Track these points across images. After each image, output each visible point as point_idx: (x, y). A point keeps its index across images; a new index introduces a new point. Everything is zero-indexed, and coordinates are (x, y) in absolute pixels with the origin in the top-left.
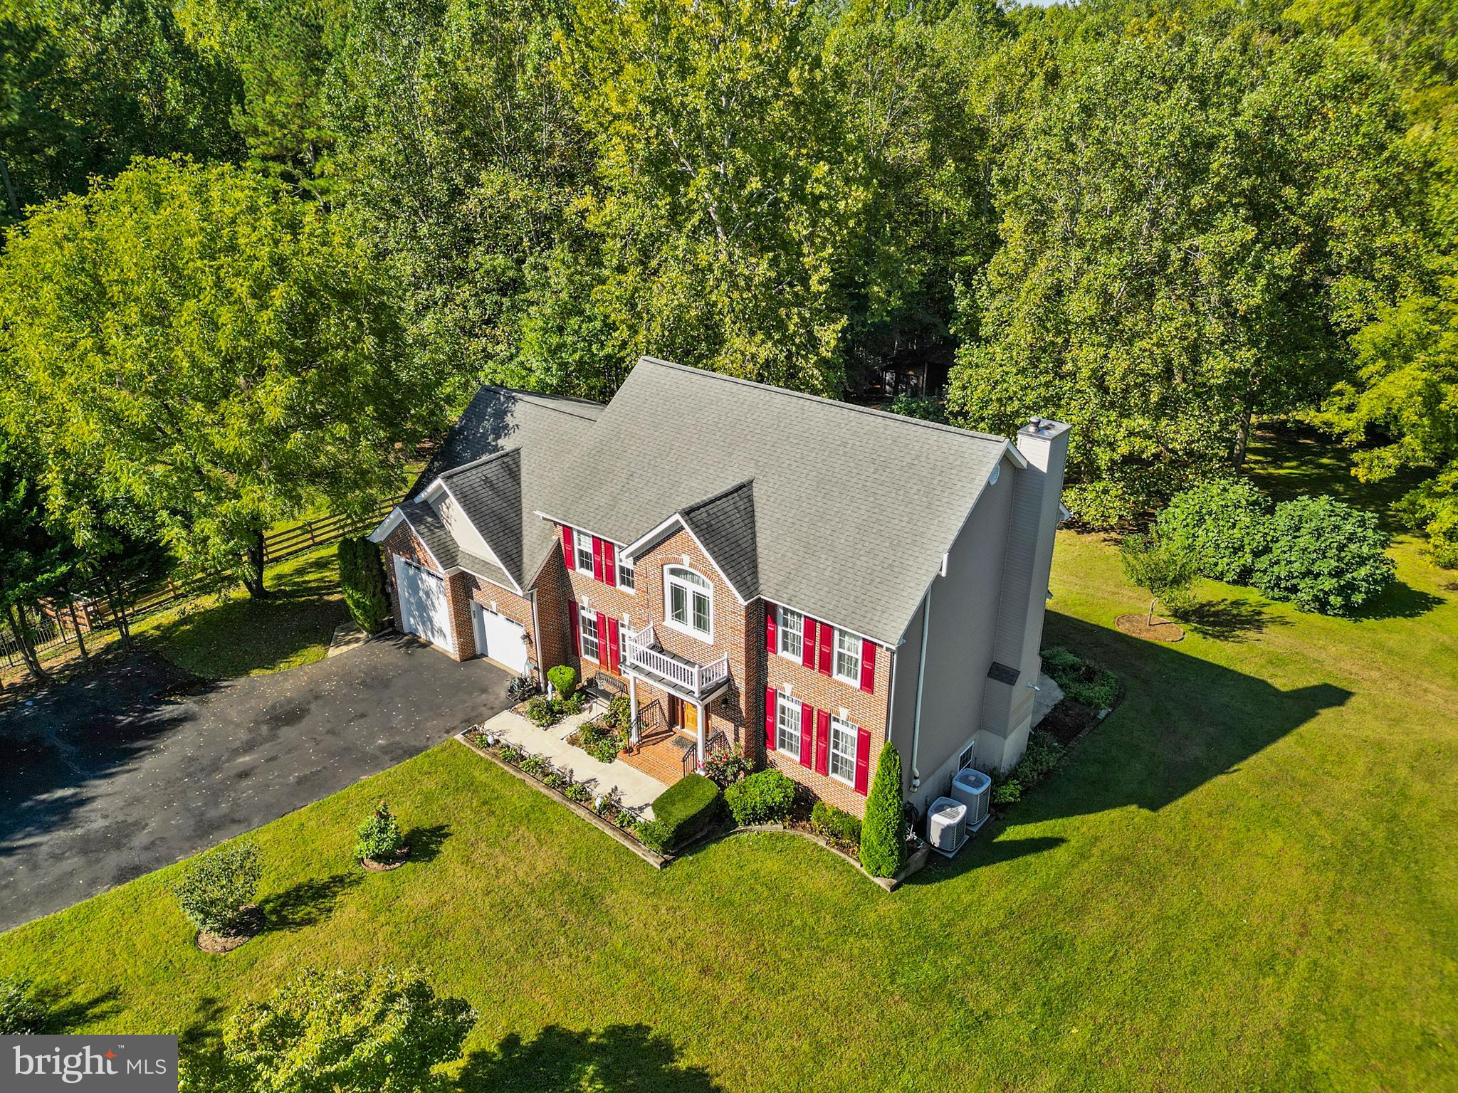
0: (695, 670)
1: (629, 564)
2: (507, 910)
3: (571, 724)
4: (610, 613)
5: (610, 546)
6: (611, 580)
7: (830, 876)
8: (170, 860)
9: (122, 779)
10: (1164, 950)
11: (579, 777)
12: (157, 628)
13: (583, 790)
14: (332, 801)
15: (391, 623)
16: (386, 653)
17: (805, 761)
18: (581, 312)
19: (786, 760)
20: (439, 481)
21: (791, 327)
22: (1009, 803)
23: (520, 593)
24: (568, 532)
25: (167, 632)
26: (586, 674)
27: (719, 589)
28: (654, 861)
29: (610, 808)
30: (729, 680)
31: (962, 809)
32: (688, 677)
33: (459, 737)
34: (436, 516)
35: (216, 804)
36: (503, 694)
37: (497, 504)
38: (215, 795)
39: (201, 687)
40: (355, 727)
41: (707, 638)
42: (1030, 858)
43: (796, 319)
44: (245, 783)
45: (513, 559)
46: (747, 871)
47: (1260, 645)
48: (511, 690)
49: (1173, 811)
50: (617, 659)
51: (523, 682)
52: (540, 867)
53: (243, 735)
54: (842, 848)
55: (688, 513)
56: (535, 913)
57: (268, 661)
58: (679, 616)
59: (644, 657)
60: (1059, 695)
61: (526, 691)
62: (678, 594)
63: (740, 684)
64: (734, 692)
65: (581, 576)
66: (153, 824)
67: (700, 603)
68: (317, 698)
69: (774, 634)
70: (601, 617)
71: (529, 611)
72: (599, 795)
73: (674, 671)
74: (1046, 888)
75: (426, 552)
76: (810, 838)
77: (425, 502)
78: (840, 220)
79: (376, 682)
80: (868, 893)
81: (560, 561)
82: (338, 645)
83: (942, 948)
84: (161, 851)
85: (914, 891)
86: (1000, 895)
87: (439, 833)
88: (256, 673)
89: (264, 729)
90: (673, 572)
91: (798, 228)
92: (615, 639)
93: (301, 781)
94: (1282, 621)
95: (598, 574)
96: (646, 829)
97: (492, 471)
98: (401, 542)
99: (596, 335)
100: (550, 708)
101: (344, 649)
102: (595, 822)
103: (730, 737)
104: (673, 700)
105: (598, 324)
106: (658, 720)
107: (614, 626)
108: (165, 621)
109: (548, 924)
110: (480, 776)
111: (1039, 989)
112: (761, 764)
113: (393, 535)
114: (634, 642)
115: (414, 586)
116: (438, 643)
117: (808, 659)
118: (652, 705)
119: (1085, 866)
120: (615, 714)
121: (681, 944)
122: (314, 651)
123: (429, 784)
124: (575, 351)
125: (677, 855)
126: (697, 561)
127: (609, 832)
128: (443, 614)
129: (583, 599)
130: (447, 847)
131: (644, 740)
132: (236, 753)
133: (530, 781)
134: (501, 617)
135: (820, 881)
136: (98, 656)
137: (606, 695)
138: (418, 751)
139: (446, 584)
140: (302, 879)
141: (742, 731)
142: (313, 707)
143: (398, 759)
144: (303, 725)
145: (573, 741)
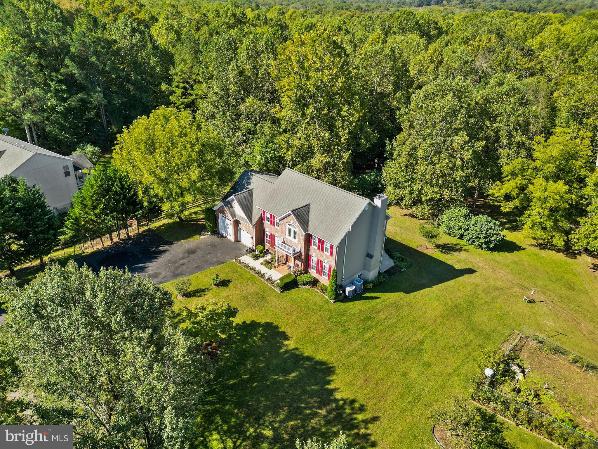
0: (292, 248)
1: (278, 221)
2: (244, 298)
3: (261, 260)
4: (273, 233)
5: (274, 217)
6: (274, 225)
7: (319, 298)
8: (168, 281)
9: (154, 263)
10: (397, 322)
11: (263, 272)
12: (155, 227)
13: (263, 275)
14: (204, 272)
15: (217, 231)
16: (215, 239)
17: (317, 273)
18: (273, 142)
19: (313, 272)
20: (233, 197)
21: (335, 153)
22: (369, 288)
23: (251, 226)
24: (264, 212)
25: (158, 228)
26: (266, 248)
27: (299, 230)
28: (279, 291)
29: (269, 279)
30: (300, 252)
31: (354, 287)
32: (290, 250)
33: (234, 260)
34: (231, 205)
35: (177, 270)
36: (245, 251)
37: (246, 203)
38: (177, 268)
39: (170, 243)
40: (209, 256)
41: (296, 241)
42: (370, 300)
43: (336, 150)
44: (183, 266)
45: (250, 217)
46: (300, 296)
47: (457, 257)
48: (247, 250)
49: (412, 295)
50: (274, 244)
51: (250, 248)
52: (252, 290)
53: (181, 256)
54: (323, 293)
55: (293, 211)
56: (251, 299)
57: (186, 238)
58: (290, 235)
59: (280, 245)
60: (393, 264)
61: (251, 251)
62: (290, 230)
63: (303, 253)
64: (301, 254)
65: (266, 223)
66: (163, 273)
67: (295, 233)
68: (199, 248)
69: (311, 241)
70: (271, 234)
71: (253, 231)
72: (267, 276)
73: (288, 249)
74: (372, 306)
75: (228, 214)
76: (316, 290)
77: (228, 201)
78: (351, 123)
79: (213, 246)
80: (327, 303)
81: (262, 219)
82: (203, 235)
83: (343, 315)
84: (166, 279)
85: (338, 304)
86: (359, 307)
87: (229, 281)
88: (182, 241)
89: (186, 255)
90: (289, 224)
91: (339, 124)
92: (274, 240)
93: (196, 267)
94: (468, 251)
95: (271, 223)
96: (277, 284)
97: (246, 194)
98: (222, 211)
99: (277, 149)
100: (256, 255)
101: (204, 237)
102: (265, 282)
103: (300, 265)
104: (287, 256)
105: (278, 146)
106: (283, 260)
107: (274, 236)
108: (157, 226)
109: (254, 302)
110: (239, 270)
111: (363, 325)
112: (307, 272)
113: (219, 209)
114: (278, 241)
115: (224, 222)
116: (229, 237)
117: (319, 248)
118: (281, 257)
119: (384, 303)
120: (273, 259)
121: (283, 308)
122: (197, 237)
123: (227, 270)
124: (270, 153)
125: (284, 291)
126: (294, 223)
127: (269, 284)
128: (231, 230)
129: (267, 229)
130: (231, 284)
131: (279, 265)
132: (180, 259)
133: (251, 272)
134: (246, 232)
135: (317, 299)
136: (142, 233)
137: (270, 253)
138: (224, 263)
139: (232, 222)
140: (199, 288)
141: (303, 264)
142: (198, 250)
143: (219, 264)
144: (196, 254)
145: (262, 264)
